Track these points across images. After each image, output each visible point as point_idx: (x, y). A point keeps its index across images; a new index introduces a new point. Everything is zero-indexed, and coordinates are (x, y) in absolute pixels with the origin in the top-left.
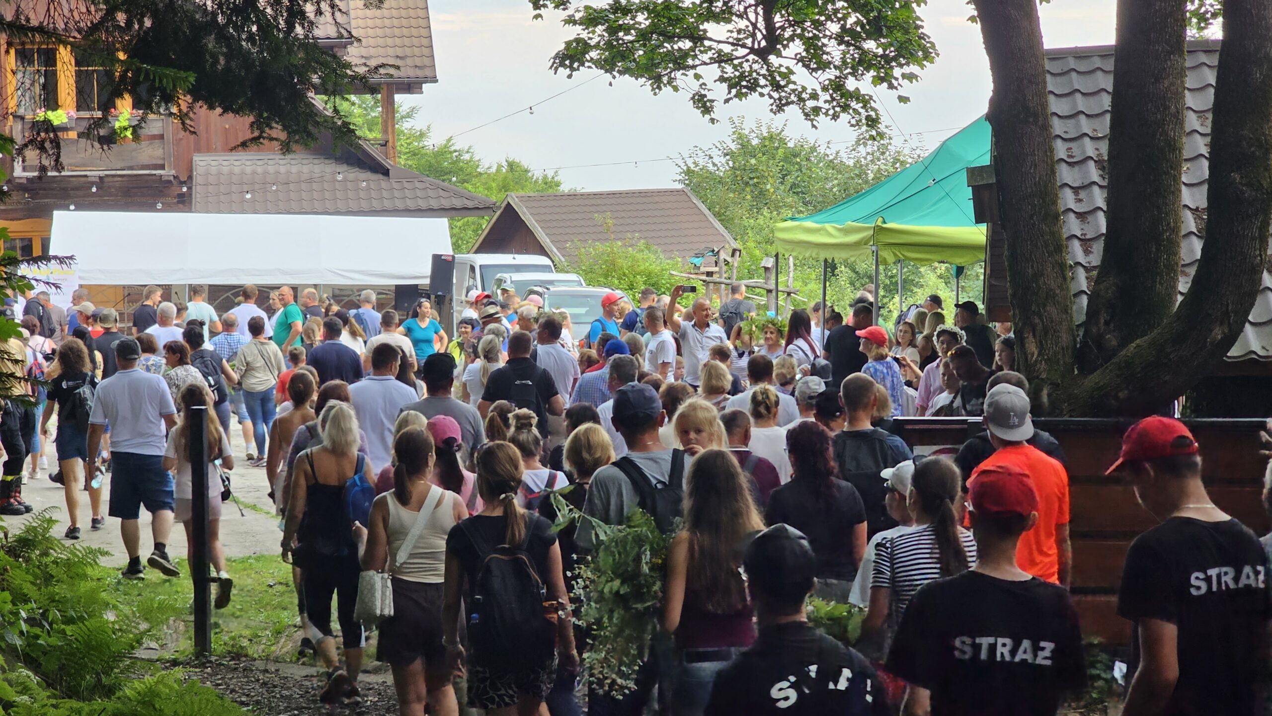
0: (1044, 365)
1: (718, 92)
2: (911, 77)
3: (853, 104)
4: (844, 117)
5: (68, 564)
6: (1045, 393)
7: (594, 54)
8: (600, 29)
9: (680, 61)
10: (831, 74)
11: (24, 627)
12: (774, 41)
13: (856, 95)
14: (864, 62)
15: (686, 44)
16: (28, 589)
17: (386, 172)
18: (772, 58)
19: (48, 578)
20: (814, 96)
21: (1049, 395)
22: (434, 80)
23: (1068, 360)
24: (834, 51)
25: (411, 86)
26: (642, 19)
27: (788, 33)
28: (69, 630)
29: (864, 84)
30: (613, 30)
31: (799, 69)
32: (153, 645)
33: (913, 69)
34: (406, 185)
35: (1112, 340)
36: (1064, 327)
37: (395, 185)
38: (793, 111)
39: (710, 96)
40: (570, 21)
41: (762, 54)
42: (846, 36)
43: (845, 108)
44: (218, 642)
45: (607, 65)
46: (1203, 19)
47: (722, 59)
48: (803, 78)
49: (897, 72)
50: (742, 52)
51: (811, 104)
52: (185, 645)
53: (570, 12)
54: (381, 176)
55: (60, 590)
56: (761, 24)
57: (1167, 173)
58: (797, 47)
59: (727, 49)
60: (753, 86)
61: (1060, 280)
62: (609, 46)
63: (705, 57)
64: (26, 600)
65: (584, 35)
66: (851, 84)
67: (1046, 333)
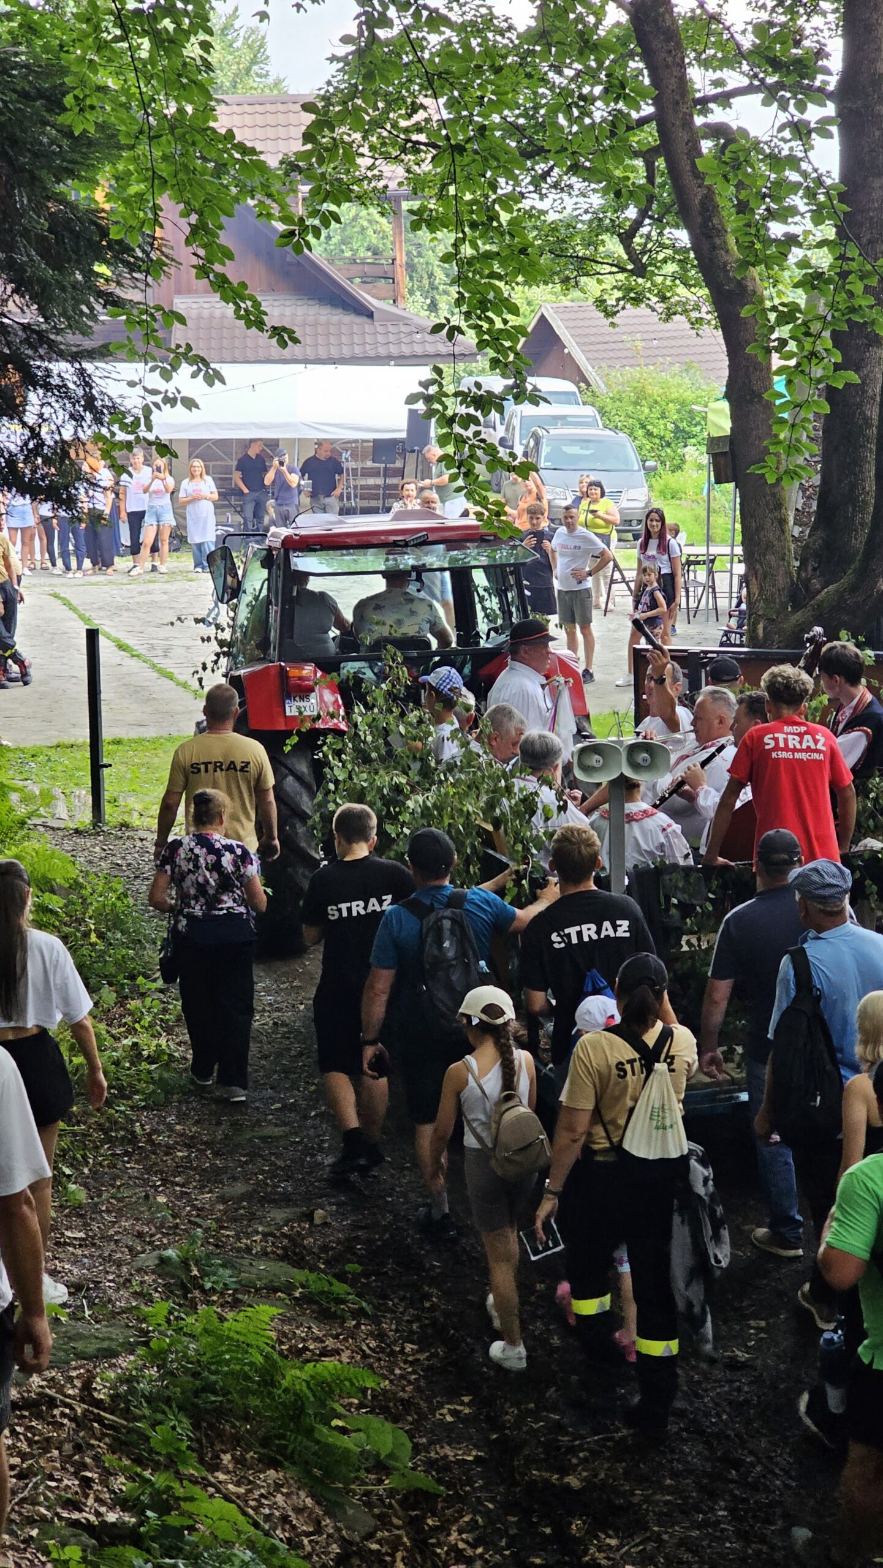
0: (762, 604)
6: (761, 626)
17: (370, 315)
21: (765, 628)
23: (783, 599)
32: (64, 816)
34: (391, 329)
35: (816, 583)
36: (781, 571)
37: (380, 329)
44: (110, 814)
52: (89, 817)
54: (365, 319)
57: (864, 446)
61: (778, 532)
67: (765, 578)
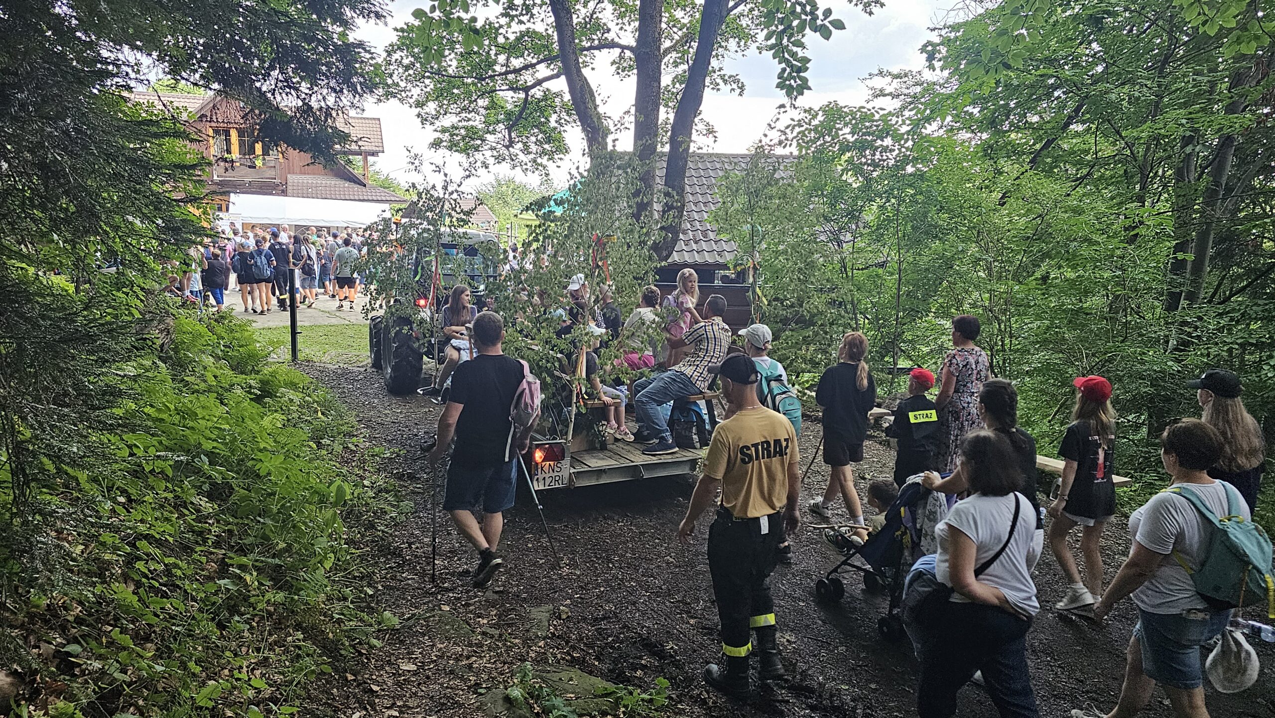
1: (491, 161)
2: (561, 159)
3: (540, 168)
4: (537, 172)
5: (240, 326)
7: (445, 144)
8: (447, 134)
9: (477, 149)
10: (532, 156)
11: (222, 348)
12: (511, 143)
13: (541, 165)
14: (544, 153)
15: (479, 142)
16: (223, 334)
17: (365, 186)
18: (511, 149)
19: (232, 331)
20: (526, 164)
22: (383, 152)
24: (533, 148)
25: (374, 154)
26: (463, 132)
27: (517, 140)
28: (241, 349)
29: (544, 160)
30: (452, 135)
31: (520, 153)
32: (275, 356)
33: (561, 156)
34: (373, 191)
37: (368, 191)
38: (518, 169)
39: (488, 162)
40: (436, 131)
41: (507, 147)
42: (538, 143)
43: (537, 169)
44: (300, 356)
45: (450, 148)
46: (663, 145)
47: (492, 149)
48: (522, 156)
49: (556, 157)
50: (500, 146)
51: (525, 167)
52: (289, 357)
53: (435, 127)
54: (362, 187)
55: (237, 335)
56: (507, 136)
58: (520, 145)
59: (494, 145)
60: (504, 159)
62: (450, 141)
63: (486, 147)
64: (223, 338)
65: (441, 136)
66: (539, 160)
